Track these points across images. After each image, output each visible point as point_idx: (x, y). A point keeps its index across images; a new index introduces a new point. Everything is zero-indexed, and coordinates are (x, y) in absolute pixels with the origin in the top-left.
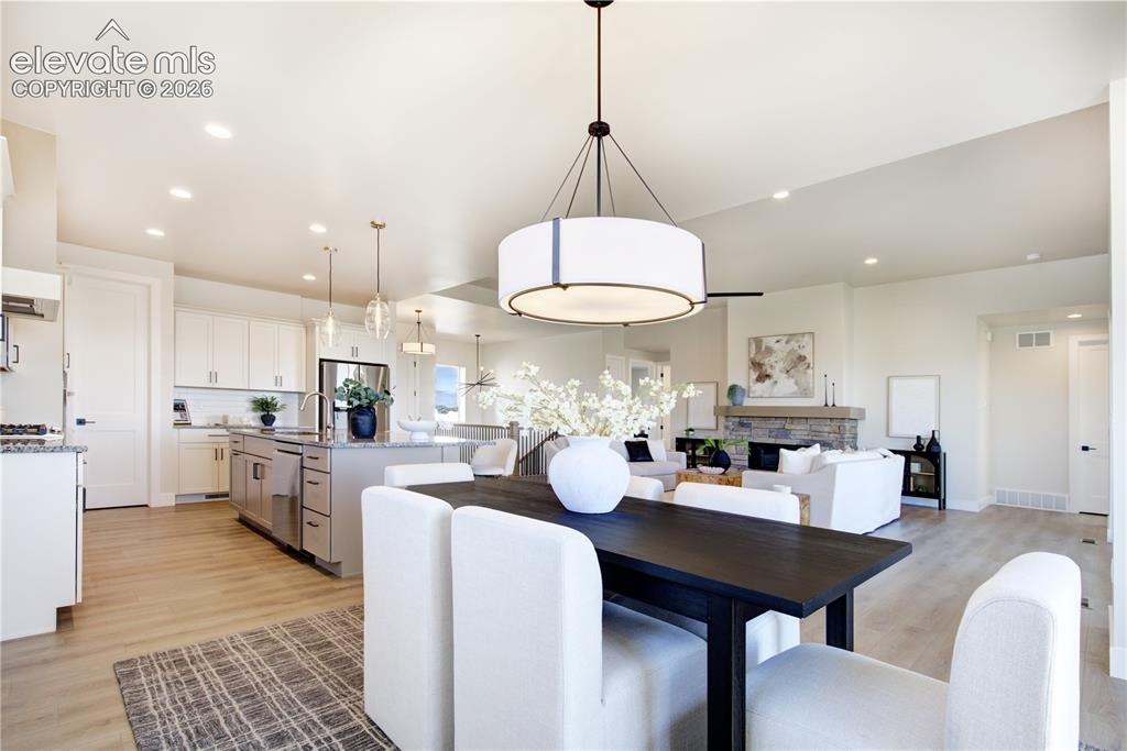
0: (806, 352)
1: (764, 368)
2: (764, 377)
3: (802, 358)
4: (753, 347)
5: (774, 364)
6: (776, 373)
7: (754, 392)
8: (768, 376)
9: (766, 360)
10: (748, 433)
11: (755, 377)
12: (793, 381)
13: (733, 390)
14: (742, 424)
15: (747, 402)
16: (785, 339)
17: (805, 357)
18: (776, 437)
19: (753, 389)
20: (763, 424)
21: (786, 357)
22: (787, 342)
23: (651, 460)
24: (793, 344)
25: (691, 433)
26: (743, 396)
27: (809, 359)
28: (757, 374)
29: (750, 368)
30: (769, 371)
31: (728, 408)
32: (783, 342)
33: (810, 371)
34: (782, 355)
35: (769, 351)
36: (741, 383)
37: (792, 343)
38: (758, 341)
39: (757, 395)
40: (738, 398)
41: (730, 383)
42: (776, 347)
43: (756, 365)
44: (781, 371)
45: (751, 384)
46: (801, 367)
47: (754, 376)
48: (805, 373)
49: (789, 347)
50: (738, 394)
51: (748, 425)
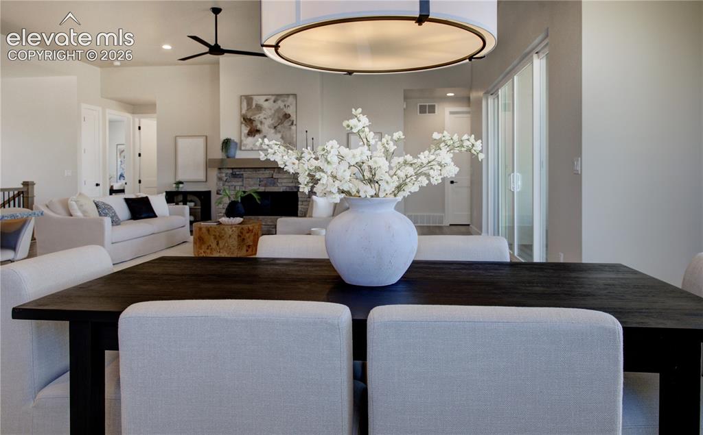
0: (290, 111)
1: (254, 124)
2: (254, 132)
3: (287, 116)
4: (245, 104)
5: (263, 120)
6: (265, 128)
7: (245, 145)
8: (258, 131)
9: (257, 117)
10: (240, 183)
11: (247, 132)
12: (279, 136)
13: (227, 143)
14: (234, 175)
15: (240, 155)
16: (273, 98)
17: (289, 116)
18: (265, 185)
19: (244, 142)
20: (254, 174)
21: (274, 115)
22: (274, 102)
23: (155, 216)
24: (280, 104)
25: (181, 185)
26: (236, 148)
27: (293, 117)
28: (248, 129)
29: (242, 123)
30: (259, 126)
31: (222, 160)
32: (271, 101)
33: (293, 127)
34: (270, 113)
35: (259, 108)
36: (234, 136)
37: (279, 102)
38: (249, 99)
39: (248, 147)
40: (232, 151)
41: (223, 137)
42: (266, 105)
43: (247, 120)
44: (269, 127)
45: (243, 138)
46: (287, 124)
47: (245, 130)
48: (290, 128)
49: (276, 106)
50: (232, 146)
51: (241, 176)
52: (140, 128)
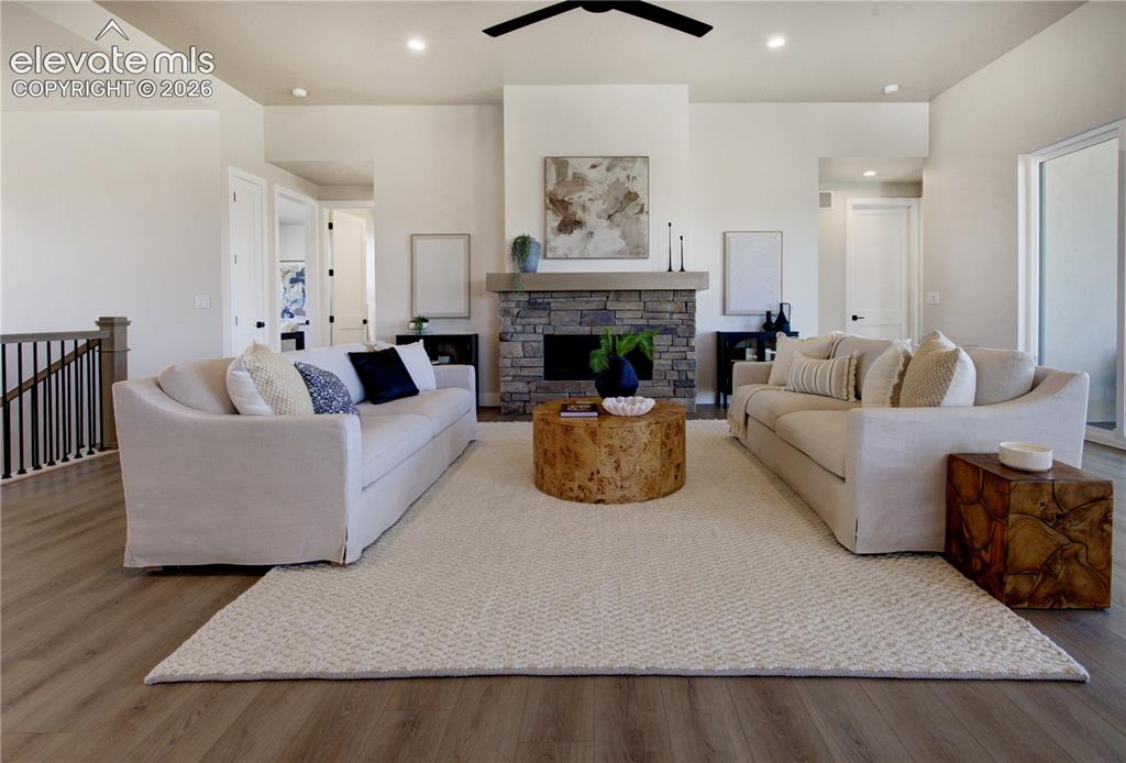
0: (635, 187)
1: (571, 209)
2: (569, 225)
3: (631, 197)
4: (552, 173)
5: (588, 204)
6: (591, 219)
7: (554, 249)
8: (579, 224)
9: (575, 197)
10: (544, 320)
11: (557, 224)
12: (617, 232)
13: (521, 246)
14: (533, 305)
15: (544, 267)
16: (606, 163)
17: (636, 195)
18: (592, 324)
19: (552, 244)
20: (572, 305)
21: (608, 192)
22: (608, 169)
23: (415, 392)
24: (619, 174)
25: (425, 325)
26: (538, 254)
27: (642, 199)
28: (560, 218)
29: (547, 208)
30: (580, 215)
31: (513, 277)
32: (602, 169)
33: (643, 217)
34: (599, 190)
35: (580, 181)
36: (535, 233)
37: (617, 170)
38: (561, 164)
39: (560, 253)
40: (532, 257)
41: (512, 232)
42: (592, 175)
43: (556, 203)
44: (599, 217)
45: (550, 236)
46: (631, 209)
47: (554, 221)
48: (638, 219)
49: (612, 177)
50: (533, 250)
51: (546, 307)
52: (331, 226)
